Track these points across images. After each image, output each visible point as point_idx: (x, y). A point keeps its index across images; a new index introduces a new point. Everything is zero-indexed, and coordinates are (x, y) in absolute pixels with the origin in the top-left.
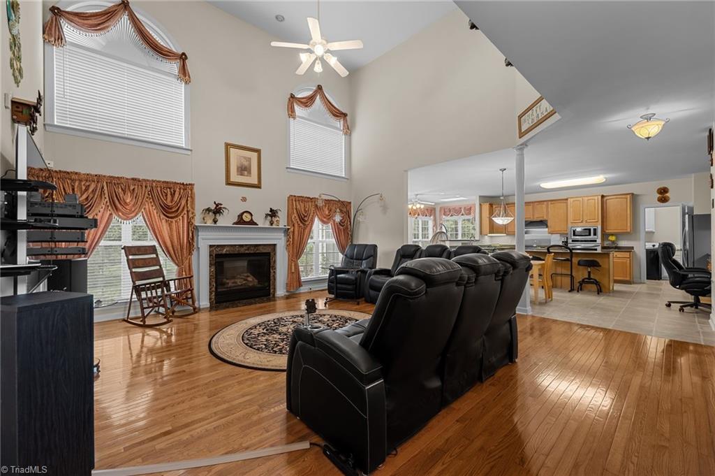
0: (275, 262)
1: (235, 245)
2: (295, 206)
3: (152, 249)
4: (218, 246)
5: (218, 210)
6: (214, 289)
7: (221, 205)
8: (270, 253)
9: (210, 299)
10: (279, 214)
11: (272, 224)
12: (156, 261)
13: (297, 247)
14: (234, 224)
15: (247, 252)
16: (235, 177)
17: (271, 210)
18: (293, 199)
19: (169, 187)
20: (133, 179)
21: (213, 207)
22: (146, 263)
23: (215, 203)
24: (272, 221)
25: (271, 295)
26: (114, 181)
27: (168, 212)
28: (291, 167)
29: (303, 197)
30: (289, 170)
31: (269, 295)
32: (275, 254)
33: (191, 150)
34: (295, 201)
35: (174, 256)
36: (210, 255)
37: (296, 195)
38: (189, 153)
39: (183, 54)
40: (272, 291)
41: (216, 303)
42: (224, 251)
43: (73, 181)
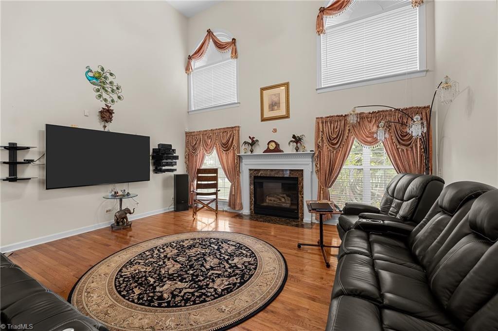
0: (302, 187)
1: (267, 170)
2: (321, 130)
3: (215, 171)
4: (256, 170)
5: (253, 143)
6: (253, 202)
7: (254, 138)
8: (298, 178)
9: (251, 209)
10: (305, 140)
11: (297, 150)
12: (215, 178)
13: (328, 176)
14: (264, 152)
15: (276, 176)
16: (267, 114)
17: (294, 137)
18: (323, 121)
19: (225, 130)
20: (211, 130)
21: (250, 141)
22: (208, 179)
23: (250, 137)
24: (297, 147)
25: (299, 220)
26: (205, 133)
27: (226, 146)
28: (322, 86)
29: (333, 117)
30: (319, 91)
31: (298, 219)
32: (302, 179)
33: (239, 103)
34: (322, 123)
35: (228, 175)
36: (250, 177)
37: (324, 117)
38: (238, 105)
39: (234, 39)
40: (300, 215)
41: (255, 213)
42: (259, 175)
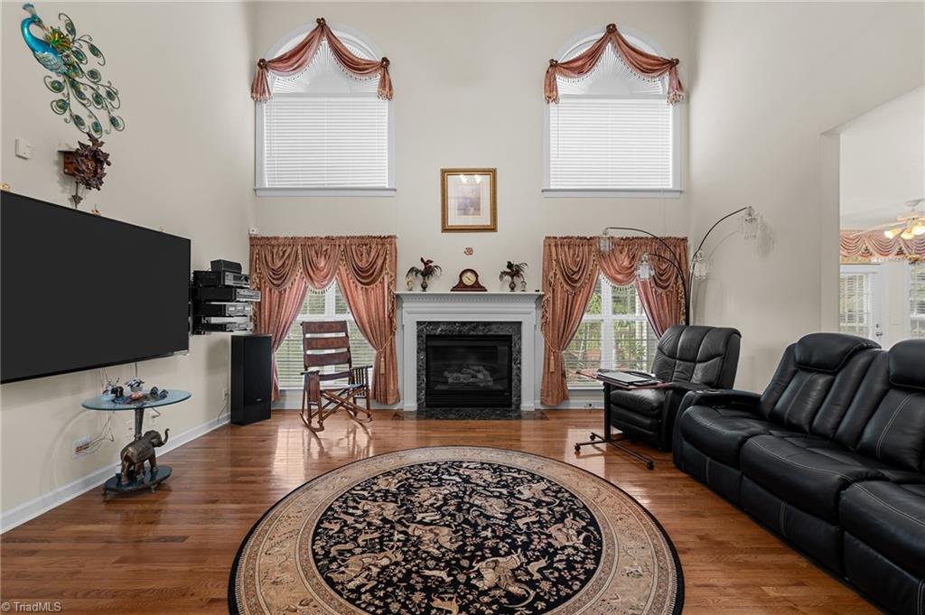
0: (519, 352)
1: (455, 323)
2: (554, 256)
3: (342, 326)
4: (430, 323)
5: (428, 271)
6: (423, 385)
7: (431, 262)
8: (511, 336)
9: (418, 400)
10: (526, 272)
11: (512, 289)
12: (344, 342)
13: (561, 329)
14: (452, 290)
15: (471, 333)
16: (454, 220)
17: (510, 265)
18: (553, 243)
19: (365, 241)
20: (327, 238)
21: (421, 267)
22: (327, 344)
23: (422, 260)
24: (513, 283)
25: (513, 407)
26: (309, 243)
27: (367, 276)
28: (552, 187)
29: (572, 238)
30: (546, 194)
31: (511, 406)
32: (520, 338)
33: (395, 190)
34: (556, 246)
35: (370, 335)
36: (419, 337)
37: (558, 236)
38: (392, 193)
39: (385, 59)
40: (514, 399)
41: (427, 406)
42: (438, 332)
43: (273, 246)
